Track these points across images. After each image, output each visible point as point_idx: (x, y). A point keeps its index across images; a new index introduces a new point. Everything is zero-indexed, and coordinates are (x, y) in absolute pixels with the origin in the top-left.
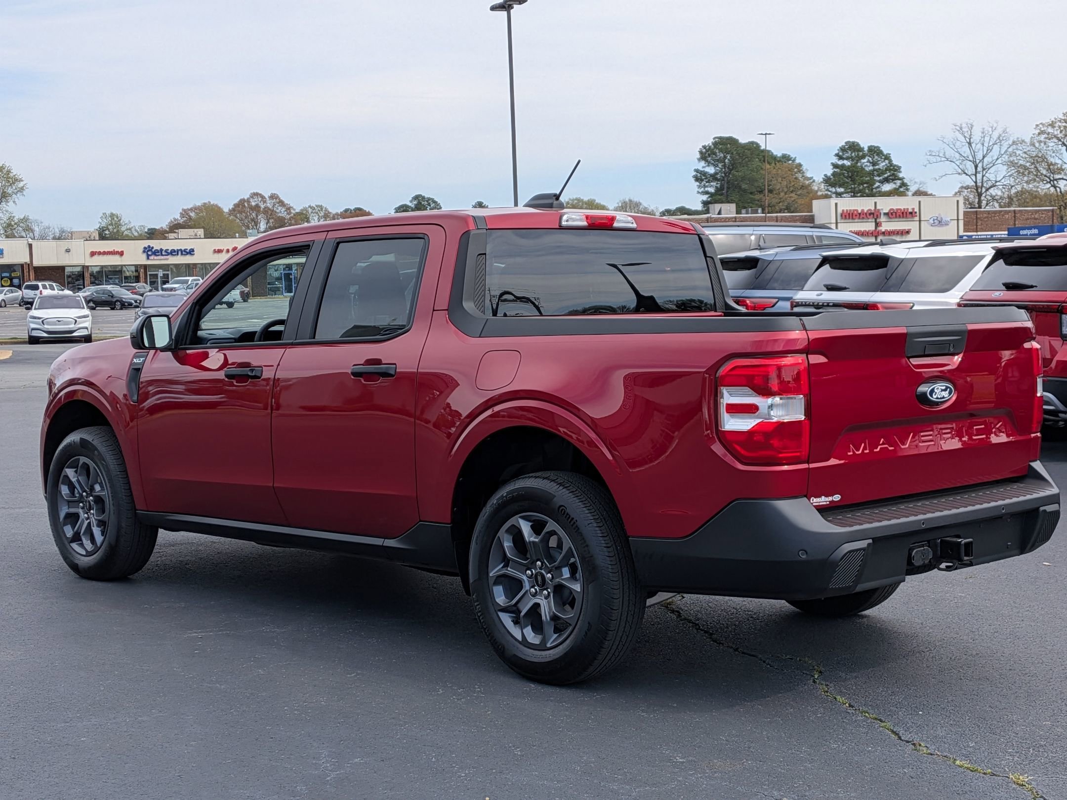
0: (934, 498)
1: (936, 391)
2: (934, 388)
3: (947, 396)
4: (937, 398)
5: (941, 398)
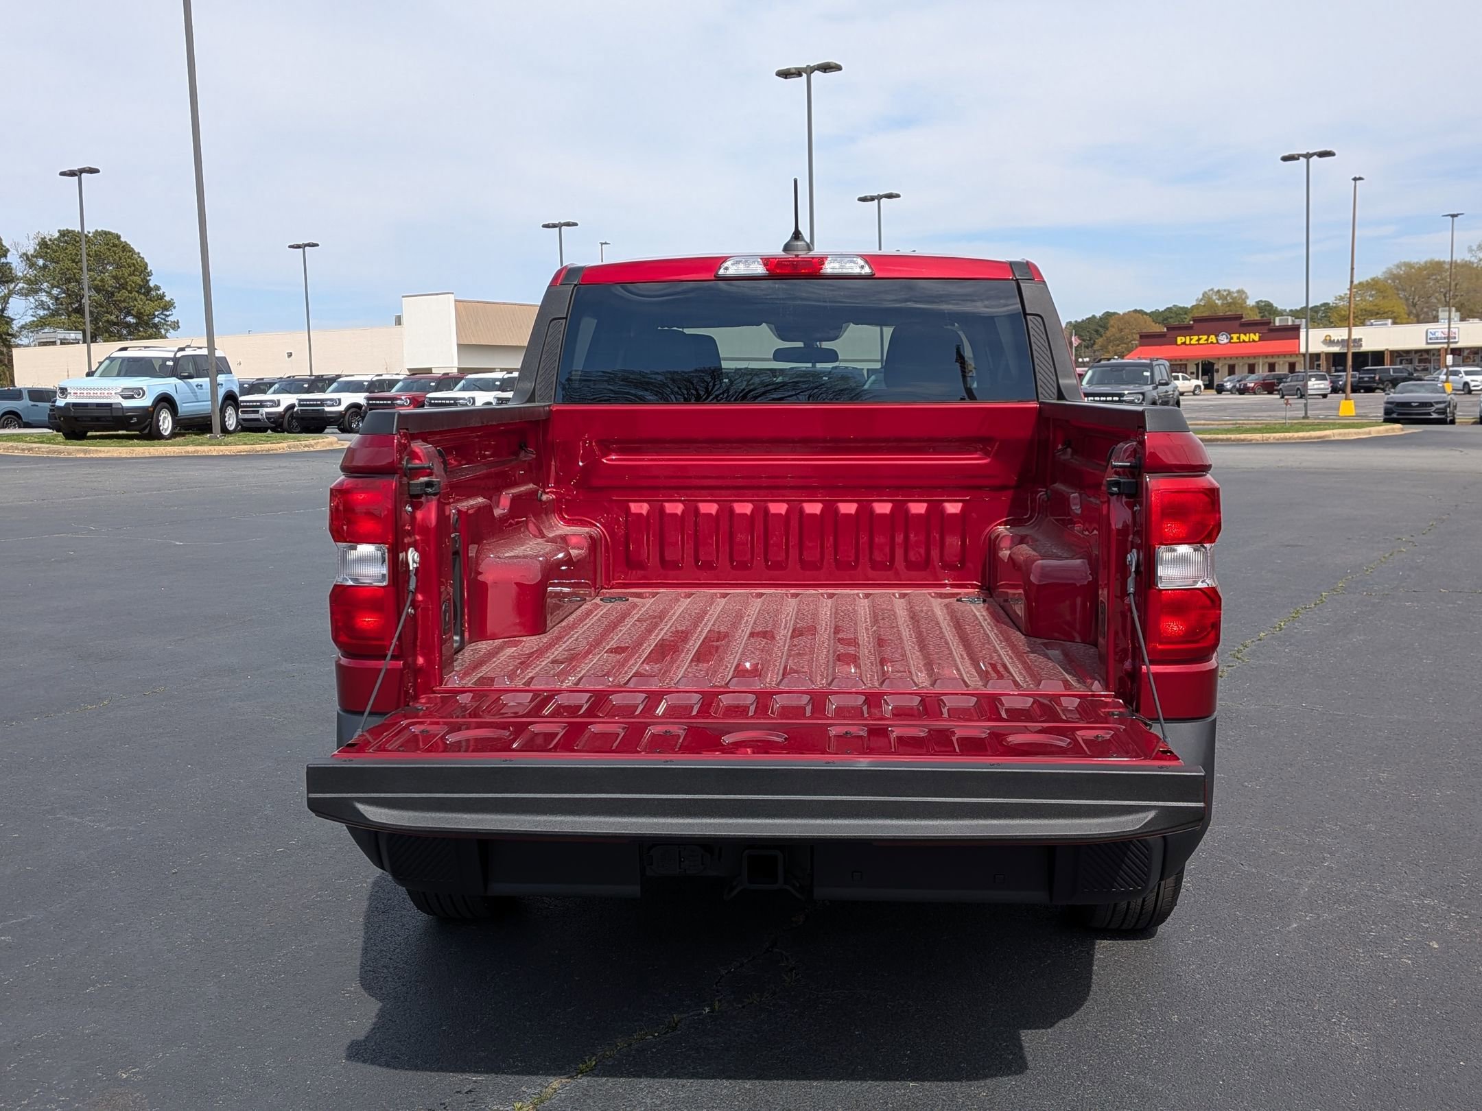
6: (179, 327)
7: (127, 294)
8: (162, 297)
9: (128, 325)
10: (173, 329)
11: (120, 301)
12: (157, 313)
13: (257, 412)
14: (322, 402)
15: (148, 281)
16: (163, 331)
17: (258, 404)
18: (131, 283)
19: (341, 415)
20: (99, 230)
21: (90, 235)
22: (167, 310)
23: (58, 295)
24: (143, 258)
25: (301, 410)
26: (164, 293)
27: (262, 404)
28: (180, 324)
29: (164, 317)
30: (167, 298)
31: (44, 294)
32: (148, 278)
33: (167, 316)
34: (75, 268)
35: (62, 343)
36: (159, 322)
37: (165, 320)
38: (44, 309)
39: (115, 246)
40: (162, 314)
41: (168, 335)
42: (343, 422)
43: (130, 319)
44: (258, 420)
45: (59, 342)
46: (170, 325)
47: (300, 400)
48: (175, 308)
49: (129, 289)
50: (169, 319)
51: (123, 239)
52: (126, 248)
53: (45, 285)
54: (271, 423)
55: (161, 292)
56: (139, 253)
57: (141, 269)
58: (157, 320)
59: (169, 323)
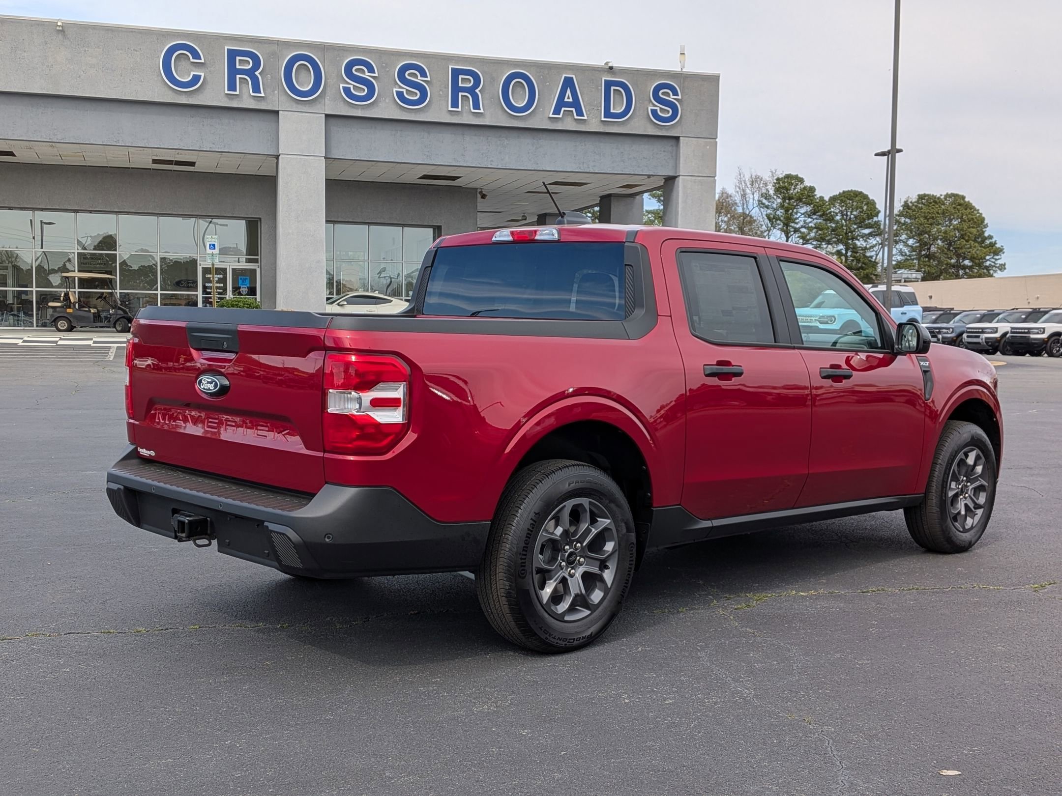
0: (201, 476)
1: (203, 382)
2: (202, 379)
3: (212, 388)
4: (204, 389)
5: (206, 390)
6: (1005, 269)
7: (965, 242)
8: (992, 245)
9: (964, 268)
10: (1000, 270)
11: (958, 248)
12: (988, 258)
13: (978, 337)
14: (1029, 331)
15: (983, 232)
16: (991, 272)
17: (980, 330)
18: (968, 234)
19: (1045, 342)
20: (949, 193)
21: (942, 197)
22: (997, 255)
23: (913, 244)
24: (981, 214)
25: (1012, 336)
26: (995, 241)
27: (983, 331)
28: (1006, 266)
29: (994, 260)
30: (998, 246)
31: (902, 244)
32: (984, 230)
33: (996, 260)
34: (927, 224)
35: (905, 281)
36: (990, 264)
37: (994, 263)
38: (902, 255)
39: (960, 205)
40: (993, 258)
41: (995, 275)
42: (1045, 347)
43: (967, 262)
44: (979, 343)
45: (903, 280)
46: (998, 267)
47: (1012, 328)
48: (1003, 253)
49: (967, 238)
50: (999, 262)
51: (967, 200)
52: (968, 206)
53: (904, 237)
54: (990, 346)
55: (993, 240)
56: (978, 210)
57: (979, 222)
58: (988, 263)
59: (998, 265)
